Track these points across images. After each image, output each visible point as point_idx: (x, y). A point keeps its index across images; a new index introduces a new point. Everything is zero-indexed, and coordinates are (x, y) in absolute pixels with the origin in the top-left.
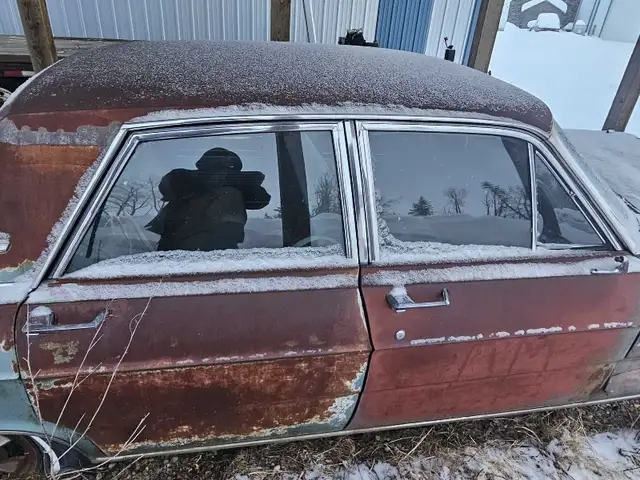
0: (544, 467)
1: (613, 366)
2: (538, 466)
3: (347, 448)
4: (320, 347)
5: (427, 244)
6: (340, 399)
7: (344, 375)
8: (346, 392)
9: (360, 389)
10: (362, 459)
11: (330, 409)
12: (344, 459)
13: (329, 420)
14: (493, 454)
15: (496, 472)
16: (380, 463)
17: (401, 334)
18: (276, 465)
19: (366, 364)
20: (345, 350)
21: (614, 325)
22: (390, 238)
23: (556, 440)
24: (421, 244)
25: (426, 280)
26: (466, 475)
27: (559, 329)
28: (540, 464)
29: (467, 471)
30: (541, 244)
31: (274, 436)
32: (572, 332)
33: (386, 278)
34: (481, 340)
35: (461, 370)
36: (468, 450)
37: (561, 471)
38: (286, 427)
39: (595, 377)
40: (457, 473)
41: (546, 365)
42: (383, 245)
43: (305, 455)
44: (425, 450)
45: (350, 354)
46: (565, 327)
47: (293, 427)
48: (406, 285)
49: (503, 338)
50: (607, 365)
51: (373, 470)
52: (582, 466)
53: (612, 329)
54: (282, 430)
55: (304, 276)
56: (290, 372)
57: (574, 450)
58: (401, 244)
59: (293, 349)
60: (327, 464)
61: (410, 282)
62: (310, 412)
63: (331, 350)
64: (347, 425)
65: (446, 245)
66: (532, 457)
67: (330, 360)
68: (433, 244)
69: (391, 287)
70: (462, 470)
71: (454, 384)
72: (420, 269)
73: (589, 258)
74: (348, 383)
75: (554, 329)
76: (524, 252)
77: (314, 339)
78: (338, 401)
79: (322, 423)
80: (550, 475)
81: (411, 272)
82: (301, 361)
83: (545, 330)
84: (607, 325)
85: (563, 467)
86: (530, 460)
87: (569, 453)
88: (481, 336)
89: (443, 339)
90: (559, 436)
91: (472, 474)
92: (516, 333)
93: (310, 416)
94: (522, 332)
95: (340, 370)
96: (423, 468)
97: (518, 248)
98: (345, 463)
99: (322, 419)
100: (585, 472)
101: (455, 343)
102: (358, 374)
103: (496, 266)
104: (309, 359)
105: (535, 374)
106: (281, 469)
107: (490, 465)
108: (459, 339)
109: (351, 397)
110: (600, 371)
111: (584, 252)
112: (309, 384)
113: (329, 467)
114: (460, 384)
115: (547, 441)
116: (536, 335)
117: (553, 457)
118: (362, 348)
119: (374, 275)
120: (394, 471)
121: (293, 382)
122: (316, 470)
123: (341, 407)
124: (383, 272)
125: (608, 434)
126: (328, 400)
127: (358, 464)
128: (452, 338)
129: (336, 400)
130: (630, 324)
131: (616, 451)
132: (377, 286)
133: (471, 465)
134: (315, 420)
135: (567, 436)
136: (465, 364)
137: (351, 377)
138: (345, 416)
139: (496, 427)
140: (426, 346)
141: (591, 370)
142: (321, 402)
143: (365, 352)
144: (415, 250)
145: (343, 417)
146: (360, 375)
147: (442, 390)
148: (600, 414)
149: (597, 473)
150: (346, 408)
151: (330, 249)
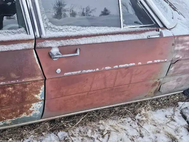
0: (133, 125)
1: (161, 80)
2: (131, 125)
3: (45, 127)
4: (18, 79)
5: (70, 27)
6: (35, 104)
7: (33, 92)
8: (36, 101)
9: (43, 98)
10: (52, 131)
11: (31, 109)
12: (43, 132)
13: (32, 115)
14: (111, 122)
15: (112, 129)
16: (60, 132)
17: (59, 71)
18: (10, 138)
19: (43, 86)
20: (31, 80)
21: (159, 61)
22: (49, 24)
23: (139, 114)
24: (67, 27)
25: (69, 44)
26: (99, 132)
27: (134, 64)
28: (131, 124)
29: (99, 130)
30: (125, 25)
31: (5, 125)
32: (140, 65)
33: (48, 44)
34: (98, 71)
35: (91, 86)
36: (100, 122)
37: (140, 126)
38: (10, 120)
39: (154, 85)
40: (95, 132)
41: (130, 81)
42: (46, 28)
43: (24, 132)
44: (82, 124)
45: (34, 81)
46: (136, 63)
47: (14, 119)
48: (59, 47)
49: (108, 70)
50: (159, 80)
51: (57, 135)
52: (149, 123)
53: (158, 63)
54: (8, 121)
55: (5, 45)
56: (4, 92)
57: (146, 117)
58: (56, 27)
59: (3, 81)
60: (35, 135)
61: (61, 45)
62: (20, 111)
63: (23, 80)
64: (42, 116)
65: (79, 27)
66: (129, 122)
67: (24, 85)
68: (72, 27)
69: (51, 48)
70: (97, 130)
71: (90, 93)
72: (66, 39)
73: (147, 31)
74: (36, 96)
75: (131, 64)
76: (117, 30)
77: (13, 75)
78: (34, 105)
79: (28, 116)
80: (135, 128)
81: (62, 41)
82: (9, 87)
83: (127, 65)
84: (155, 61)
85: (141, 124)
86: (128, 123)
87: (144, 118)
88: (98, 69)
89: (79, 72)
90: (140, 112)
91: (102, 132)
92: (114, 67)
93: (21, 113)
94: (117, 66)
95: (31, 90)
96: (80, 131)
97: (114, 28)
98: (44, 133)
99: (27, 114)
100: (150, 125)
101: (86, 73)
102: (41, 91)
103: (104, 37)
104: (12, 85)
105: (127, 85)
106: (12, 140)
107: (109, 127)
108: (87, 71)
109: (40, 102)
110: (156, 83)
111: (145, 28)
112: (16, 98)
113: (36, 136)
114: (92, 92)
115: (135, 115)
116: (123, 68)
117: (137, 121)
118: (40, 78)
119: (42, 43)
120: (66, 134)
121: (6, 97)
122: (30, 138)
123: (36, 108)
124: (47, 41)
125: (163, 110)
126: (28, 105)
127: (50, 133)
128: (84, 71)
129: (33, 104)
130: (166, 60)
131: (164, 116)
132: (44, 48)
133: (101, 128)
134: (24, 115)
135: (143, 112)
136: (92, 83)
137: (38, 93)
138: (39, 112)
139: (116, 111)
140: (72, 75)
141: (152, 82)
142: (25, 106)
143: (42, 80)
144: (64, 30)
145: (39, 113)
146: (42, 91)
147: (85, 95)
148: (161, 102)
149: (155, 125)
150: (39, 108)
151: (18, 31)
